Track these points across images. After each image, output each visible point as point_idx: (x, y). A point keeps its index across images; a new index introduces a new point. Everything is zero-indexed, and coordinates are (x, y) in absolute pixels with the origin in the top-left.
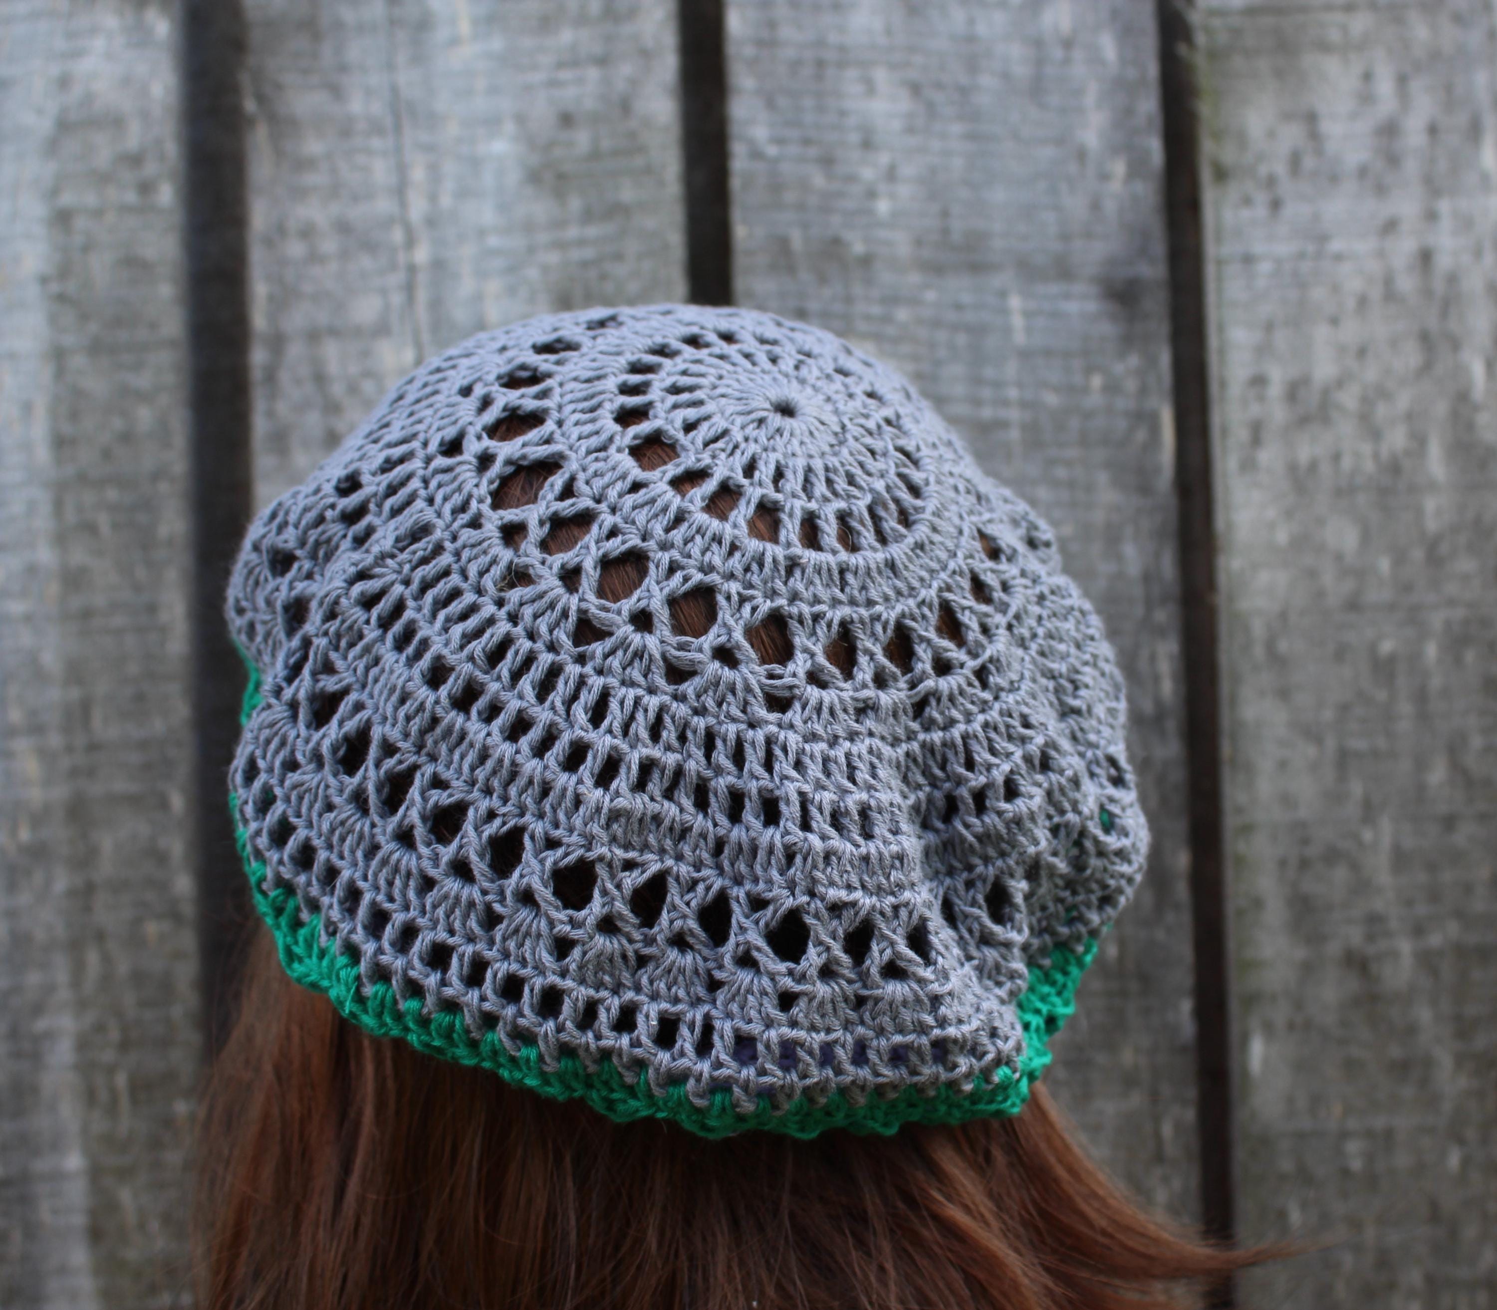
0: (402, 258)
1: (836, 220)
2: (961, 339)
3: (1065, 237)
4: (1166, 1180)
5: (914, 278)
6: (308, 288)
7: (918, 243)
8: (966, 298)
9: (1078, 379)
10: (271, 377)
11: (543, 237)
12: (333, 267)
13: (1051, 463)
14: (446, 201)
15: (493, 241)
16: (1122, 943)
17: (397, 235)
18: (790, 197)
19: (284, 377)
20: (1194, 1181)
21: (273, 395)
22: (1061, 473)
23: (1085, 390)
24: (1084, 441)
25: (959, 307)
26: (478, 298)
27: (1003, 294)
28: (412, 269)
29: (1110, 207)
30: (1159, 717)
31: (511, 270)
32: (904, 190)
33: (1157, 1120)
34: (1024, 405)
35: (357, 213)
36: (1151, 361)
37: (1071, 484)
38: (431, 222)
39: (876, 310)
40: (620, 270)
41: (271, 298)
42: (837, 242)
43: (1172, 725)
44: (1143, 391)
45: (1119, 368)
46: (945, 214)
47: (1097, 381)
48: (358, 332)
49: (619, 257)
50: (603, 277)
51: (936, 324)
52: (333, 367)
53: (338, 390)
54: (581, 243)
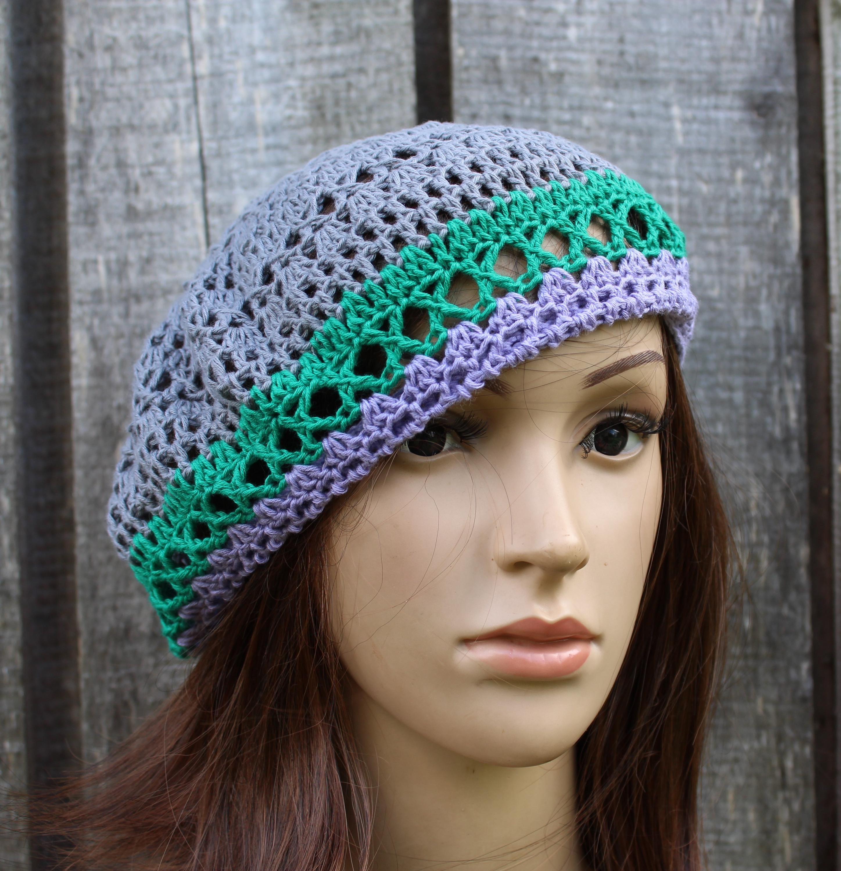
0: (188, 68)
1: (535, 43)
2: (633, 139)
3: (716, 60)
4: (788, 802)
5: (597, 90)
6: (111, 92)
7: (600, 63)
8: (636, 108)
9: (726, 173)
10: (82, 164)
11: (300, 55)
12: (132, 75)
13: (704, 238)
14: (223, 24)
15: (261, 57)
16: (755, 617)
17: (185, 51)
18: (498, 25)
19: (92, 162)
20: (811, 802)
21: (83, 179)
22: (711, 246)
23: (732, 181)
24: (729, 223)
25: (632, 115)
26: (250, 101)
27: (667, 105)
28: (195, 78)
29: (751, 35)
30: (787, 440)
31: (275, 80)
32: (589, 21)
33: (782, 755)
34: (681, 192)
35: (150, 32)
36: (784, 159)
37: (719, 255)
38: (210, 41)
39: (567, 116)
40: (363, 81)
41: (81, 100)
42: (536, 60)
43: (795, 446)
44: (776, 183)
45: (757, 165)
46: (621, 40)
47: (740, 174)
48: (152, 127)
49: (362, 71)
50: (349, 85)
51: (614, 127)
52: (132, 157)
53: (136, 174)
54: (332, 58)
